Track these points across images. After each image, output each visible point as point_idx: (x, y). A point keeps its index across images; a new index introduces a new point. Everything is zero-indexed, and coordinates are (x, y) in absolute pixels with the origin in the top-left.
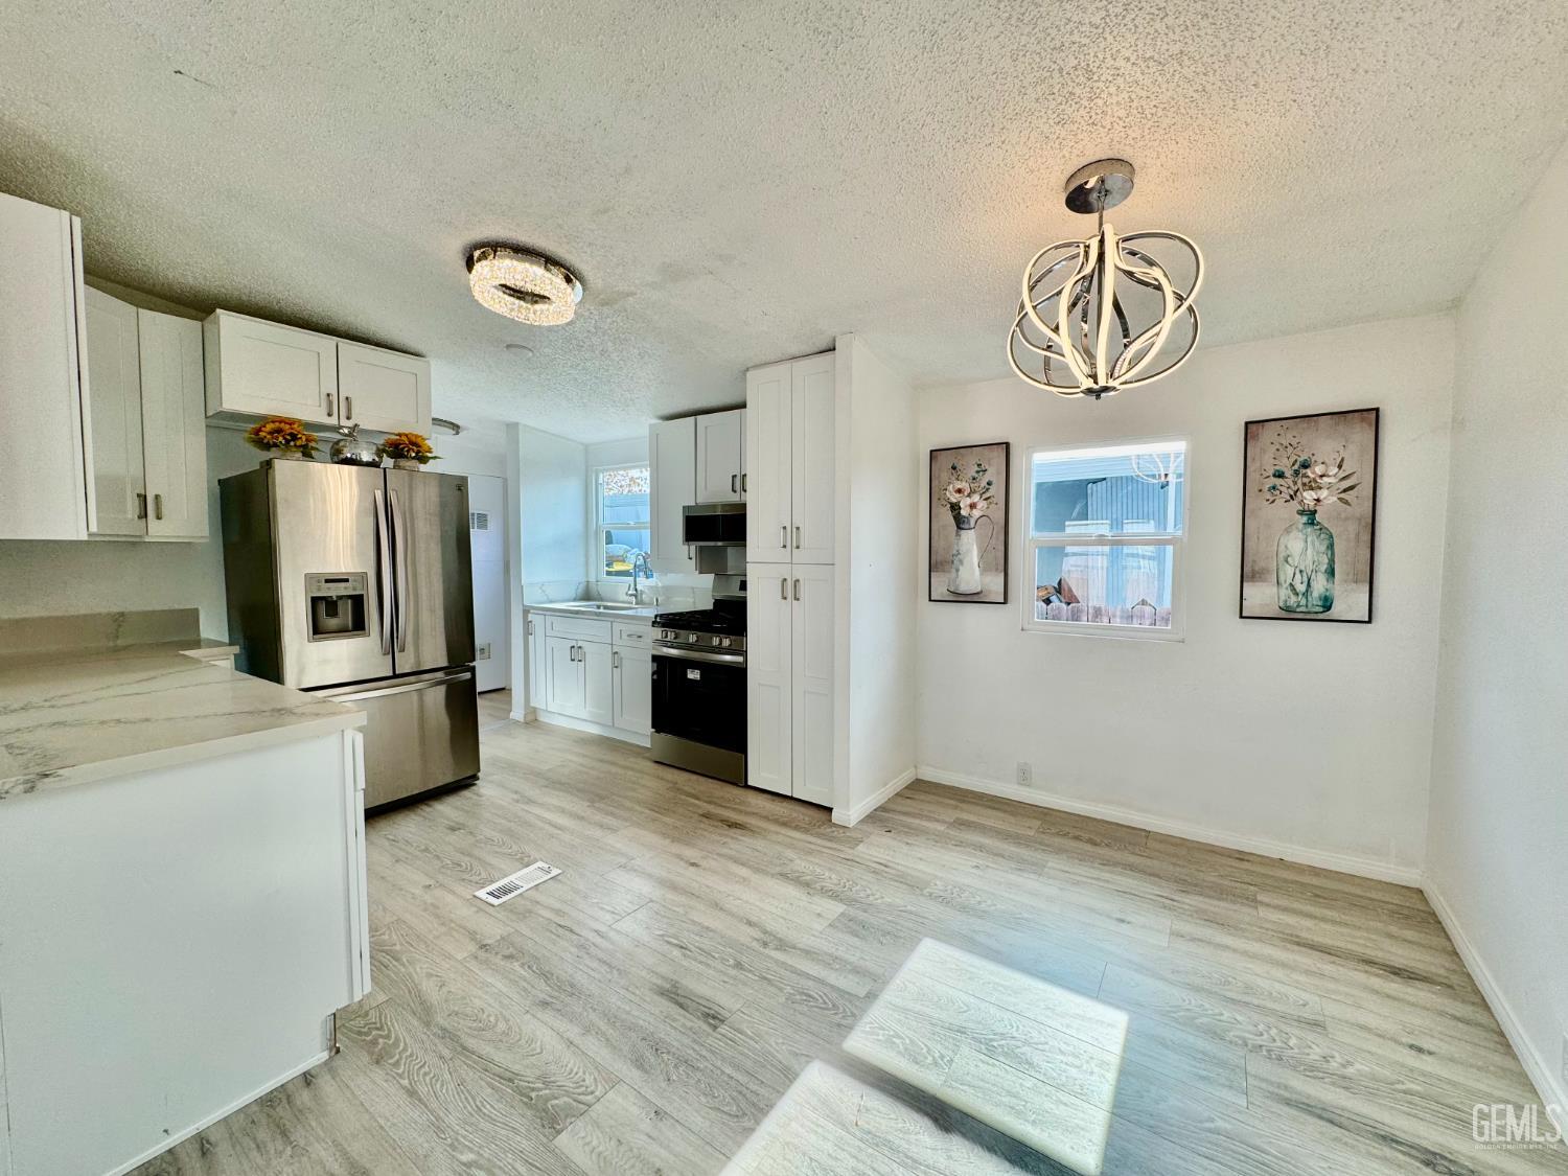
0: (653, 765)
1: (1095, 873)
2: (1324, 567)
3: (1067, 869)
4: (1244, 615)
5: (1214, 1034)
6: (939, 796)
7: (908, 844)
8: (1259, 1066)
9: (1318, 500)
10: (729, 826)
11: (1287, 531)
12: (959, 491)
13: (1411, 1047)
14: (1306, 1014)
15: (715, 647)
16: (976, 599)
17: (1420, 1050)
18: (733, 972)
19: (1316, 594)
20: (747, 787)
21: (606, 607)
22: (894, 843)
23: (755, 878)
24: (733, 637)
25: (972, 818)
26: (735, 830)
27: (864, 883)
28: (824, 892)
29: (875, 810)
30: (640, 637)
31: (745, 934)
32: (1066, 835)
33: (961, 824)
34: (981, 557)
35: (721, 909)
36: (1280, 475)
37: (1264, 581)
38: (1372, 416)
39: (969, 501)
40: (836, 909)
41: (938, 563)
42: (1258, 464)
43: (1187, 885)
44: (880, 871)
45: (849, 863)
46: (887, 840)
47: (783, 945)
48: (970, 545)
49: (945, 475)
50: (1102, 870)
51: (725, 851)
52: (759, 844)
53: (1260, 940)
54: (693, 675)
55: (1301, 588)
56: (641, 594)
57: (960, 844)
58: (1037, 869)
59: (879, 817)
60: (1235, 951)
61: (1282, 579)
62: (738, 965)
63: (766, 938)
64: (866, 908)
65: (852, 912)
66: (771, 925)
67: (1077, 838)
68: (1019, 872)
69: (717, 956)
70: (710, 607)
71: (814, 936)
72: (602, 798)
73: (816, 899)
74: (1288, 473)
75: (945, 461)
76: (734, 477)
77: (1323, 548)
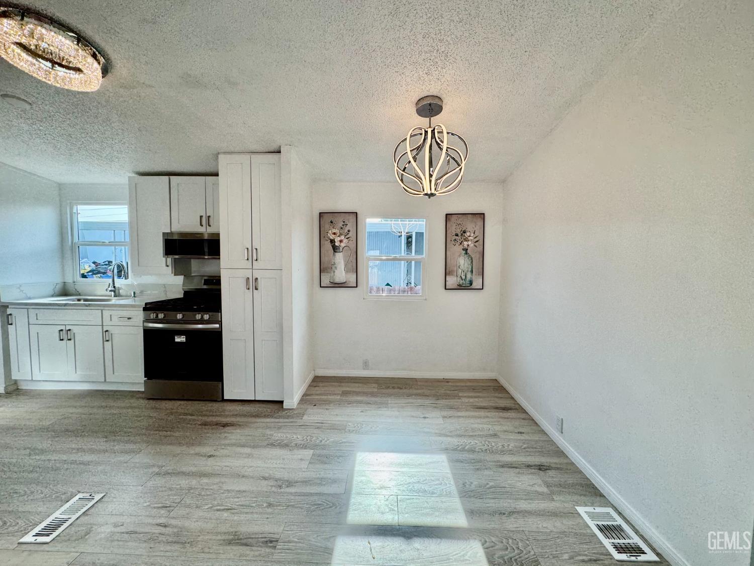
0: (146, 402)
1: (407, 401)
2: (470, 270)
3: (396, 402)
4: (447, 288)
5: (472, 451)
6: (330, 382)
7: (326, 409)
8: (489, 457)
9: (468, 245)
10: (224, 426)
11: (460, 256)
12: (334, 234)
13: (519, 433)
14: (491, 432)
15: (199, 320)
16: (343, 285)
17: (521, 433)
18: (270, 510)
19: (468, 279)
20: (224, 400)
21: (86, 300)
22: (320, 411)
23: (256, 452)
24: (210, 313)
25: (348, 389)
26: (228, 428)
27: (316, 435)
28: (297, 446)
29: (303, 396)
30: (129, 318)
31: (264, 486)
32: (388, 387)
33: (345, 393)
34: (346, 265)
35: (243, 476)
36: (457, 235)
37: (452, 275)
38: (482, 216)
39: (339, 239)
40: (308, 453)
41: (324, 268)
42: (450, 230)
43: (438, 397)
44: (320, 426)
45: (303, 427)
46: (315, 410)
47: (290, 484)
48: (340, 259)
49: (327, 226)
50: (409, 399)
51: (227, 442)
52: (247, 431)
53: (467, 410)
54: (178, 339)
55: (464, 277)
56: (119, 290)
57: (350, 403)
58: (386, 405)
59: (306, 399)
60: (463, 417)
61: (458, 275)
62: (270, 505)
63: (280, 483)
64: (324, 447)
65: (318, 452)
66: (278, 475)
67: (393, 388)
68: (380, 409)
69: (254, 505)
70: (181, 296)
71: (304, 472)
72: (114, 433)
73: (296, 451)
74: (459, 235)
75: (327, 219)
76: (201, 217)
77: (470, 263)
